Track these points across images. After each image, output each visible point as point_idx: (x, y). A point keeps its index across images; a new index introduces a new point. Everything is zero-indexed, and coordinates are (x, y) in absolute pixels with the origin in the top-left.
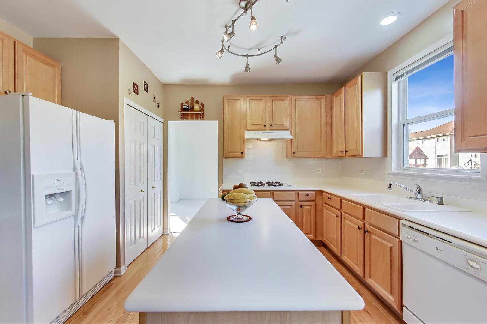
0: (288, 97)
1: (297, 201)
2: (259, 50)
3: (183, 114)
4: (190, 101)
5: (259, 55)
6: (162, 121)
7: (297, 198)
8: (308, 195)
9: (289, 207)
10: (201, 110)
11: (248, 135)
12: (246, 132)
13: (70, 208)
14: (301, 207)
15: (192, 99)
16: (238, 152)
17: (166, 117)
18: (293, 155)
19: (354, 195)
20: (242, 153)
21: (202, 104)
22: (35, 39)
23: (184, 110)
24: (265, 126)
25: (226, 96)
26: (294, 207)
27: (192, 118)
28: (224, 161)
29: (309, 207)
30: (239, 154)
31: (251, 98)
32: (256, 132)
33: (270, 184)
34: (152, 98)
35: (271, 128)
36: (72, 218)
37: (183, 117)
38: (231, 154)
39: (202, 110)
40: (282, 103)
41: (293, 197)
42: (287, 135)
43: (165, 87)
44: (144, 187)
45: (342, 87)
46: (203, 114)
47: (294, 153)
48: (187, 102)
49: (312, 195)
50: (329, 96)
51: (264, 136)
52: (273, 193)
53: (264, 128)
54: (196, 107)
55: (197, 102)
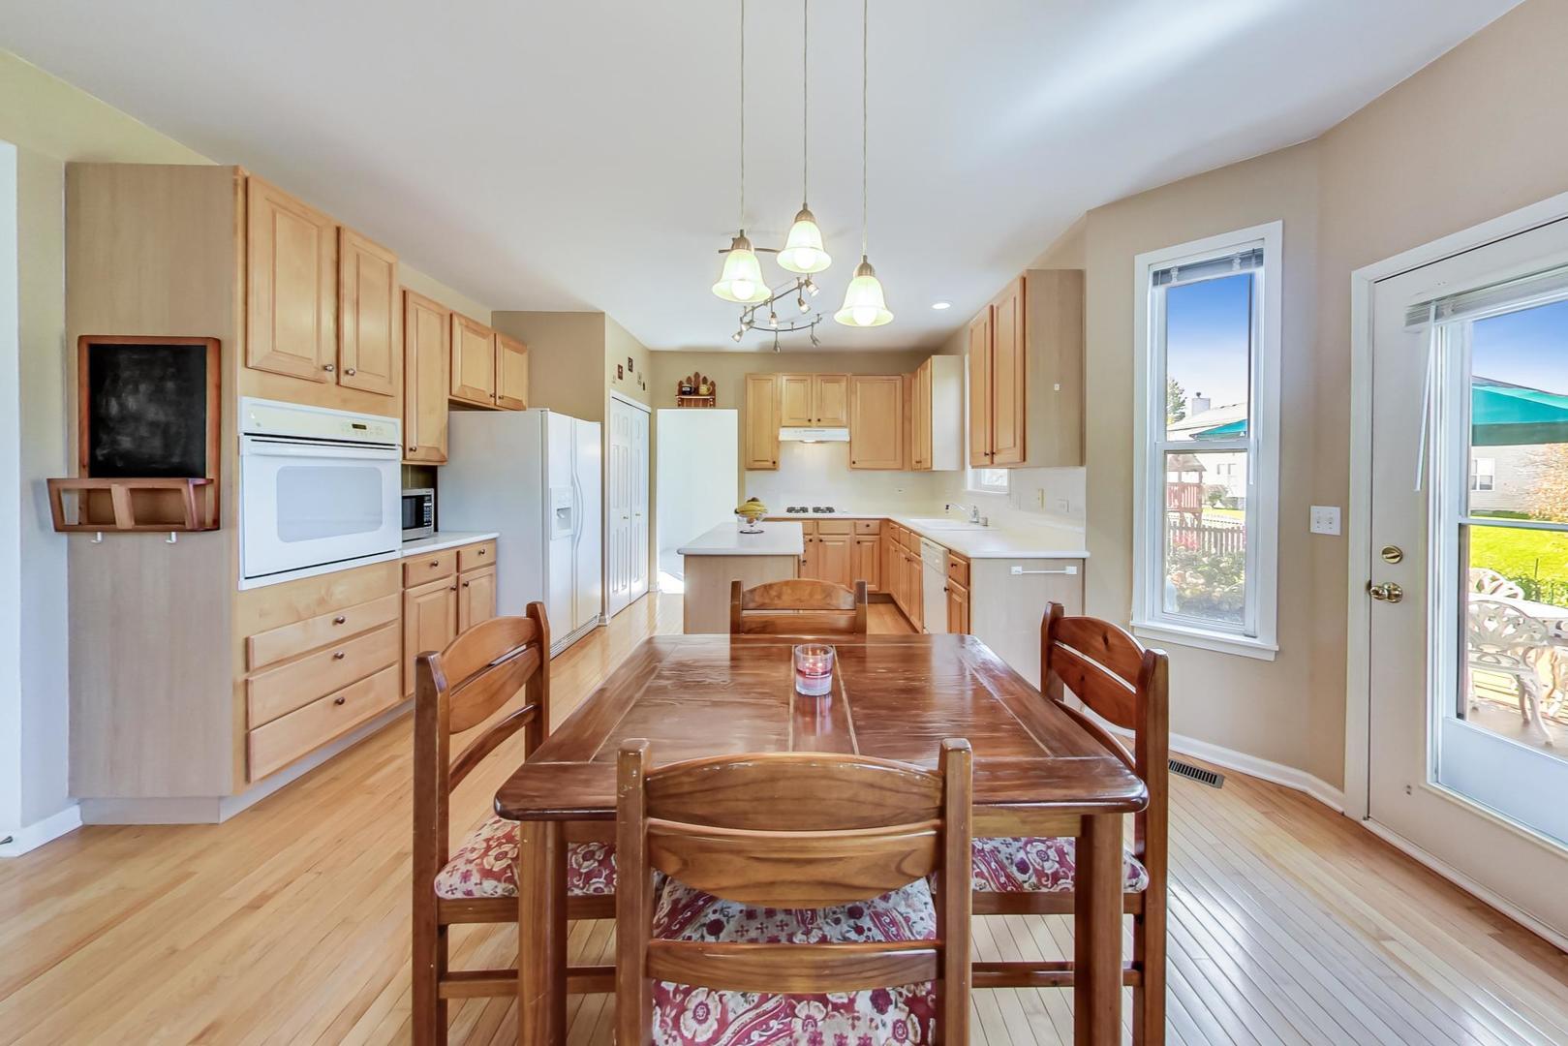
0: (845, 378)
1: (853, 534)
2: (792, 323)
3: (682, 400)
4: (693, 379)
5: (792, 330)
6: (649, 409)
7: (853, 530)
8: (868, 526)
9: (841, 543)
10: (710, 394)
11: (785, 435)
12: (781, 430)
13: (570, 527)
14: (859, 542)
15: (697, 375)
16: (767, 461)
17: (655, 403)
18: (853, 466)
19: (912, 520)
20: (774, 463)
21: (713, 384)
22: (494, 313)
23: (684, 393)
24: (810, 420)
25: (751, 374)
26: (848, 543)
27: (697, 406)
28: (749, 474)
29: (871, 544)
30: (769, 464)
31: (789, 378)
32: (796, 429)
33: (817, 510)
34: (636, 379)
35: (820, 424)
36: (570, 538)
37: (682, 404)
38: (758, 465)
39: (712, 393)
40: (836, 385)
41: (846, 527)
42: (843, 434)
43: (654, 355)
44: (627, 515)
45: (927, 359)
46: (714, 399)
47: (854, 463)
48: (689, 380)
49: (874, 526)
50: (907, 376)
51: (810, 435)
52: (818, 524)
53: (808, 424)
54: (703, 389)
55: (705, 380)
